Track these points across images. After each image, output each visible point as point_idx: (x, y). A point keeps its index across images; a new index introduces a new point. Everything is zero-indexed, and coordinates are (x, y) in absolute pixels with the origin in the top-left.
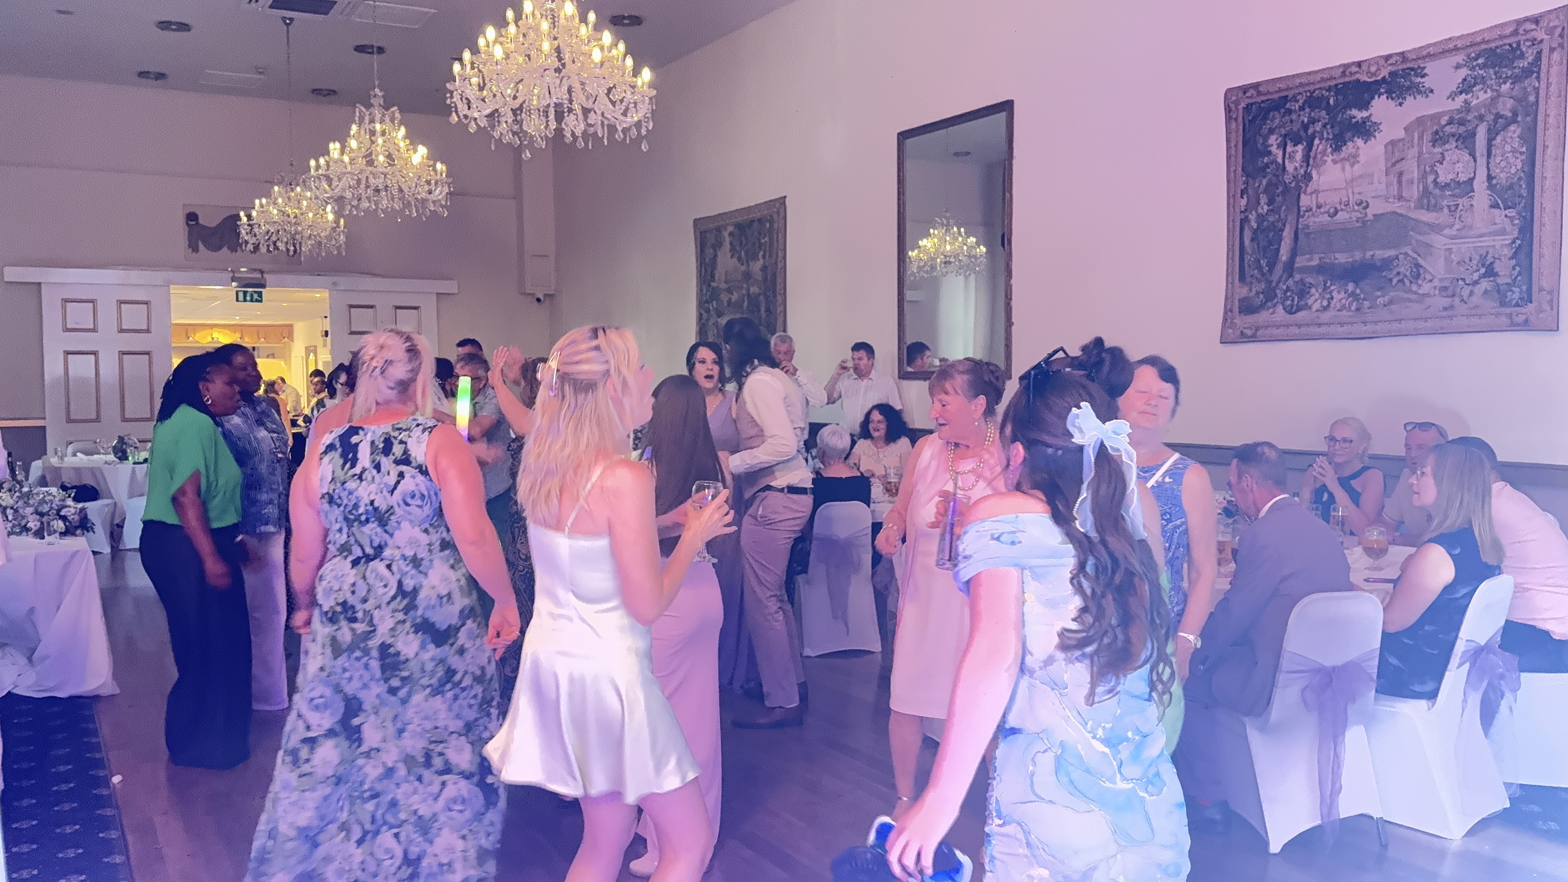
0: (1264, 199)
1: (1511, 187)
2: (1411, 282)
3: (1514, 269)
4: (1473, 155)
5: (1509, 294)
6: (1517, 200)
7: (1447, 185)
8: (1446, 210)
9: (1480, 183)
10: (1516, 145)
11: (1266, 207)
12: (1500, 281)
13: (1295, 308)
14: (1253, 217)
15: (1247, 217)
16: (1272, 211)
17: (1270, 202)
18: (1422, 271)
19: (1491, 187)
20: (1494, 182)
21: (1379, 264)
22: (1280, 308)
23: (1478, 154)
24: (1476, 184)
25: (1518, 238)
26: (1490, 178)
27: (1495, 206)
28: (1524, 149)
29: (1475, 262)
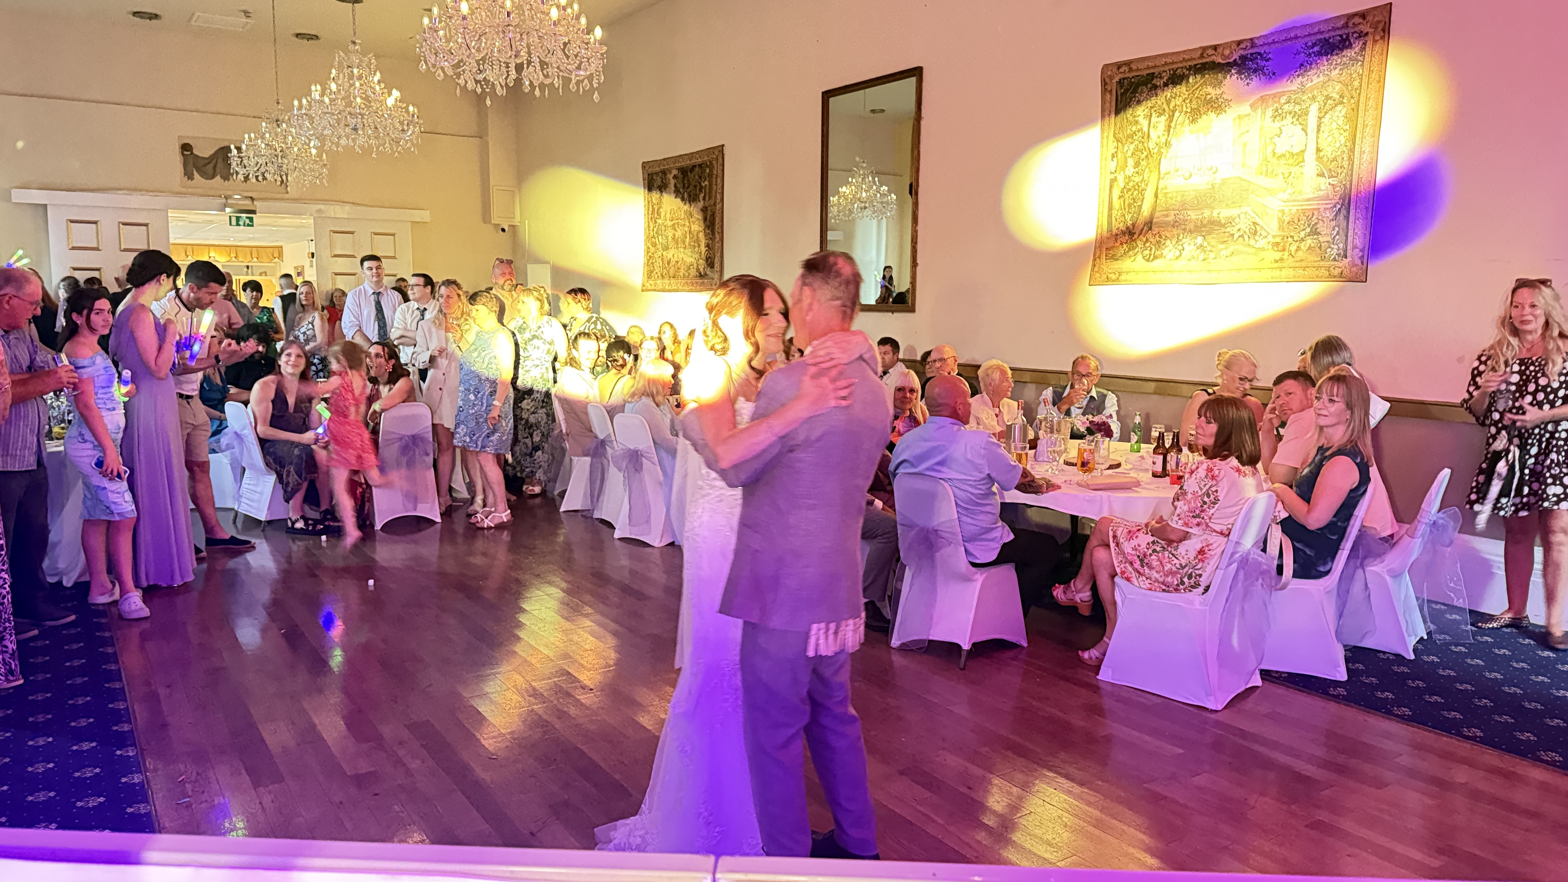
0: (1131, 162)
1: (1335, 159)
2: (1249, 238)
3: (1334, 229)
4: (1305, 130)
5: (1329, 250)
6: (1339, 171)
7: (1284, 155)
8: (1281, 176)
9: (1310, 156)
10: (1340, 122)
11: (1132, 170)
12: (1321, 239)
13: (1152, 257)
14: (1121, 178)
15: (1116, 178)
16: (1137, 173)
17: (1137, 164)
18: (1258, 228)
19: (1319, 159)
20: (1322, 154)
21: (1223, 221)
22: (1140, 256)
23: (1309, 131)
24: (1307, 155)
25: (1338, 203)
26: (1318, 150)
27: (1321, 175)
28: (1347, 127)
29: (1303, 222)
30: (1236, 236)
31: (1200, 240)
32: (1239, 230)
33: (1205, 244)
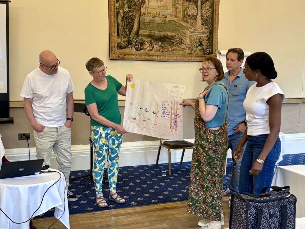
0: (126, 6)
1: (207, 20)
2: (180, 44)
3: (207, 44)
4: (197, 7)
5: (206, 51)
6: (208, 24)
7: (190, 15)
8: (190, 23)
9: (199, 17)
10: (208, 8)
11: (127, 9)
12: (204, 47)
13: (139, 49)
14: (121, 11)
15: (119, 11)
16: (130, 11)
17: (129, 7)
18: (183, 41)
19: (202, 19)
20: (203, 17)
21: (169, 37)
22: (134, 48)
23: (198, 8)
24: (198, 16)
25: (208, 35)
26: (202, 16)
27: (203, 24)
28: (210, 10)
29: (197, 40)
30: (175, 43)
31: (160, 43)
32: (176, 41)
33: (163, 45)
